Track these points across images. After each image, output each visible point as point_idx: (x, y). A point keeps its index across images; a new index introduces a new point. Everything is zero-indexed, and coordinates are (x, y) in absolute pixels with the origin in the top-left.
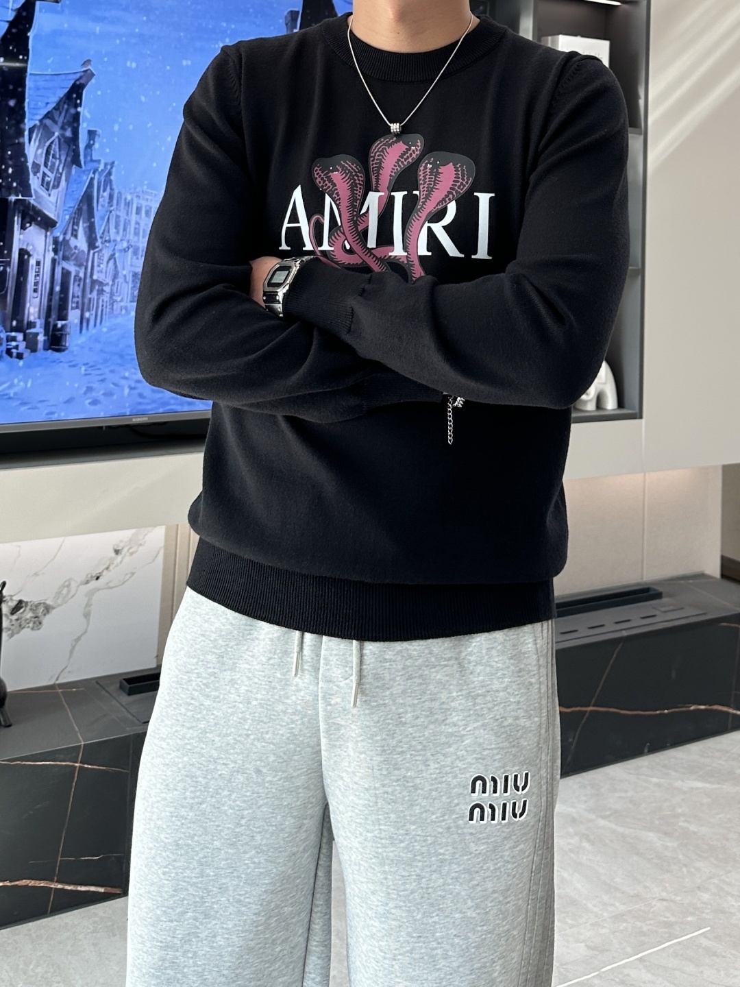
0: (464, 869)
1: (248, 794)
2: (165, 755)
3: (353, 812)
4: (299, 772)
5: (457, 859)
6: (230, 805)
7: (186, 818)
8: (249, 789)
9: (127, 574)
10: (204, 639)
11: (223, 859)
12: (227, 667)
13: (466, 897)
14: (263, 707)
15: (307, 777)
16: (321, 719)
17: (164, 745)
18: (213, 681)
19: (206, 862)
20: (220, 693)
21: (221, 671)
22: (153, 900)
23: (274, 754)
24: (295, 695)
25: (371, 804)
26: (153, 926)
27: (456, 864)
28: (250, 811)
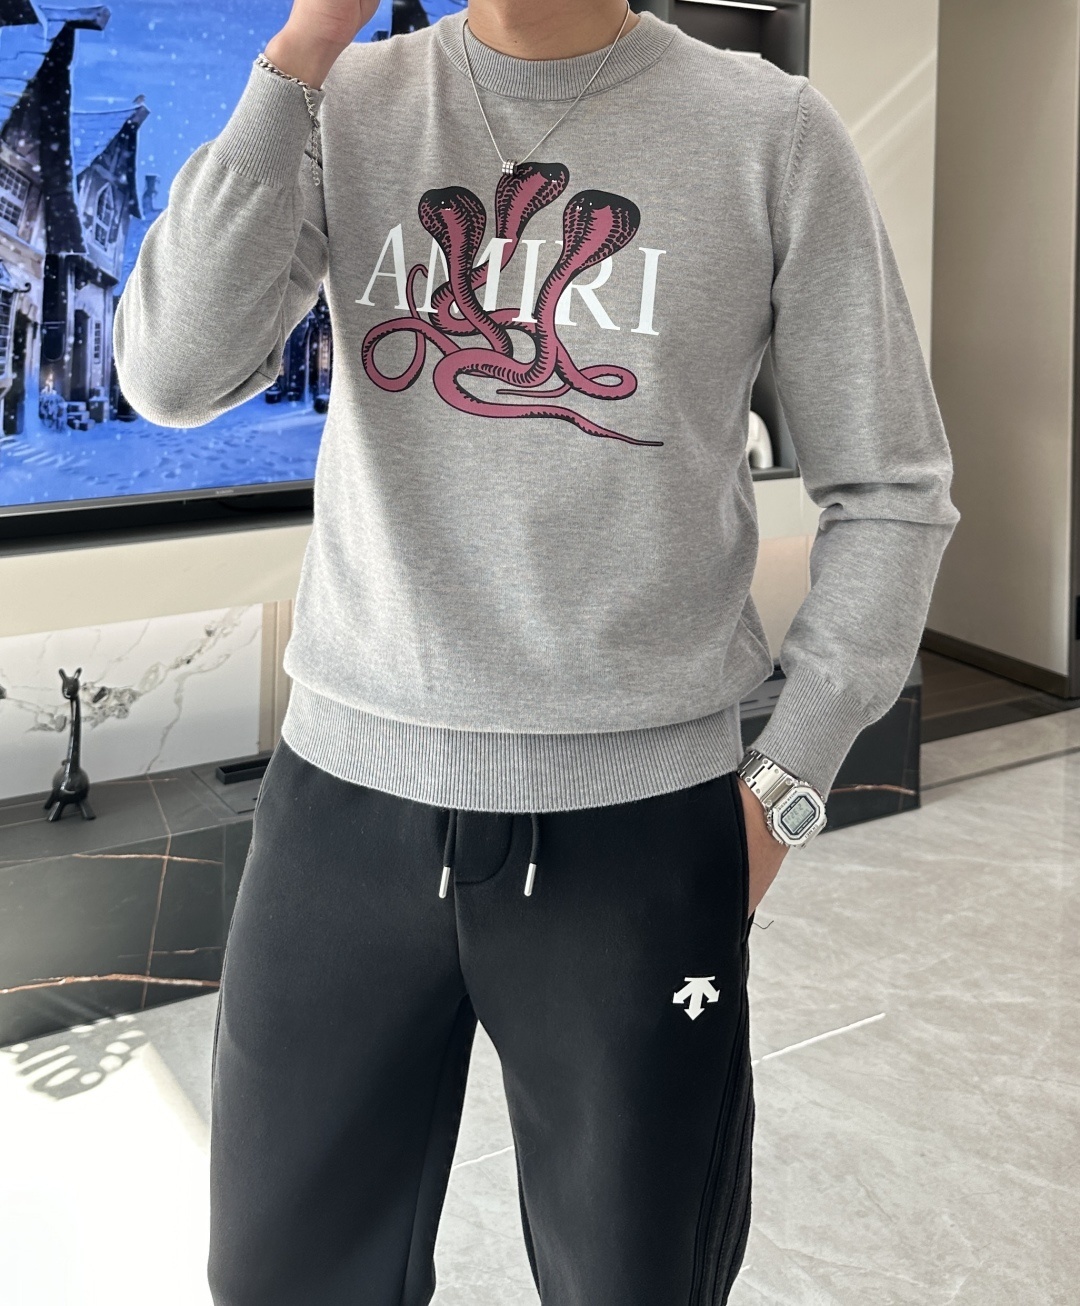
9: (221, 657)
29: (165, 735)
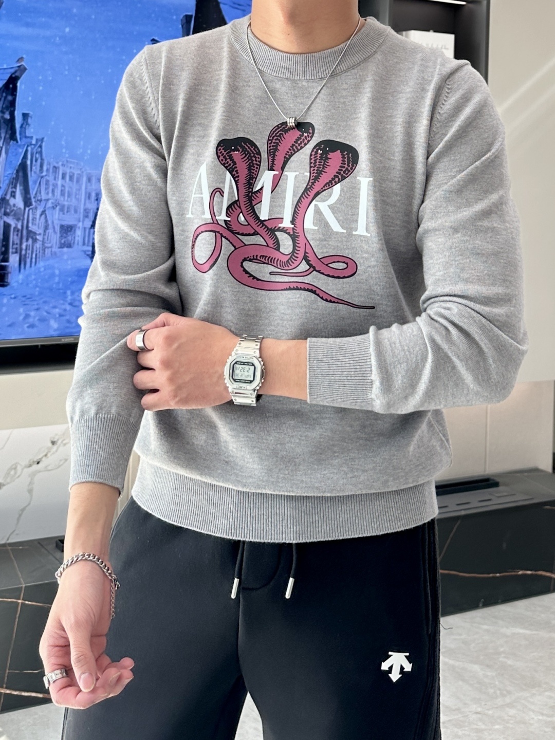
29: (20, 515)
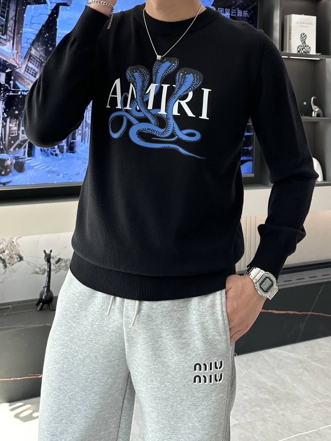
0: (193, 404)
1: (91, 368)
2: (55, 348)
3: (142, 376)
4: (115, 358)
5: (189, 399)
6: (83, 372)
7: (64, 377)
8: (92, 365)
10: (74, 296)
11: (80, 397)
12: (83, 309)
13: (194, 416)
14: (99, 328)
15: (119, 361)
16: (125, 335)
17: (55, 343)
18: (77, 315)
19: (72, 397)
20: (80, 321)
21: (81, 311)
22: (49, 413)
23: (103, 350)
24: (113, 323)
25: (149, 373)
26: (48, 424)
27: (189, 401)
28: (92, 375)
